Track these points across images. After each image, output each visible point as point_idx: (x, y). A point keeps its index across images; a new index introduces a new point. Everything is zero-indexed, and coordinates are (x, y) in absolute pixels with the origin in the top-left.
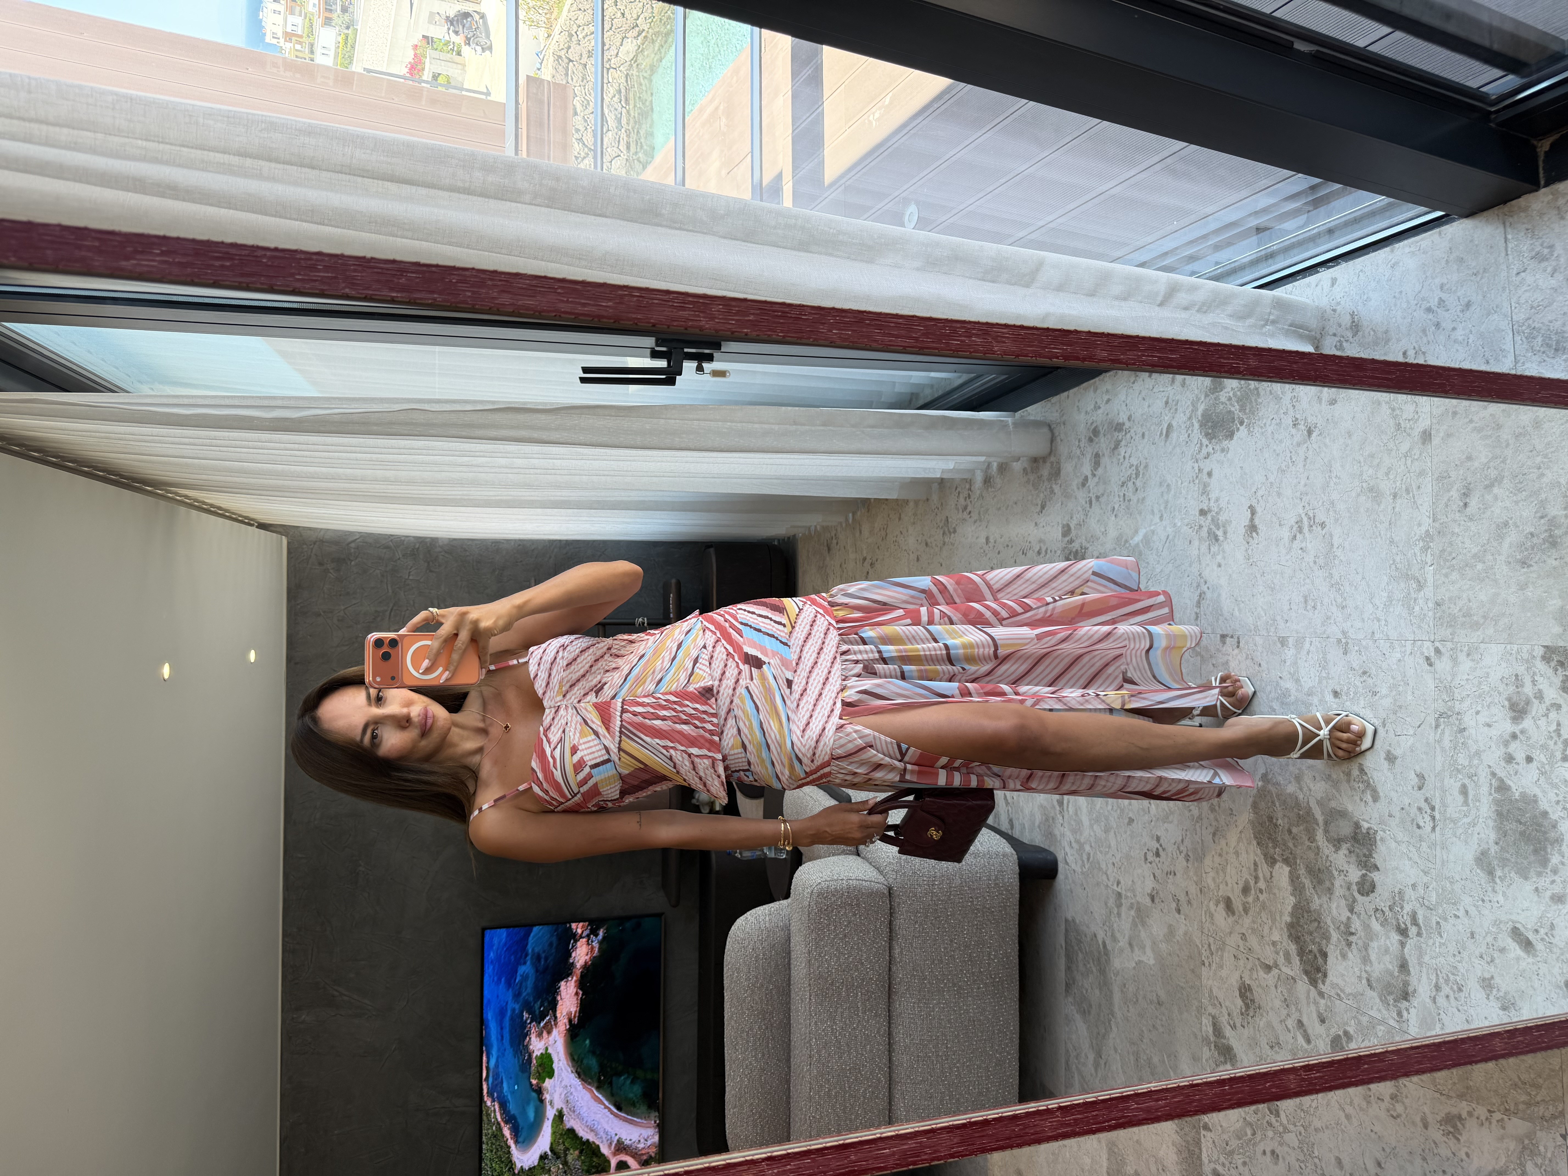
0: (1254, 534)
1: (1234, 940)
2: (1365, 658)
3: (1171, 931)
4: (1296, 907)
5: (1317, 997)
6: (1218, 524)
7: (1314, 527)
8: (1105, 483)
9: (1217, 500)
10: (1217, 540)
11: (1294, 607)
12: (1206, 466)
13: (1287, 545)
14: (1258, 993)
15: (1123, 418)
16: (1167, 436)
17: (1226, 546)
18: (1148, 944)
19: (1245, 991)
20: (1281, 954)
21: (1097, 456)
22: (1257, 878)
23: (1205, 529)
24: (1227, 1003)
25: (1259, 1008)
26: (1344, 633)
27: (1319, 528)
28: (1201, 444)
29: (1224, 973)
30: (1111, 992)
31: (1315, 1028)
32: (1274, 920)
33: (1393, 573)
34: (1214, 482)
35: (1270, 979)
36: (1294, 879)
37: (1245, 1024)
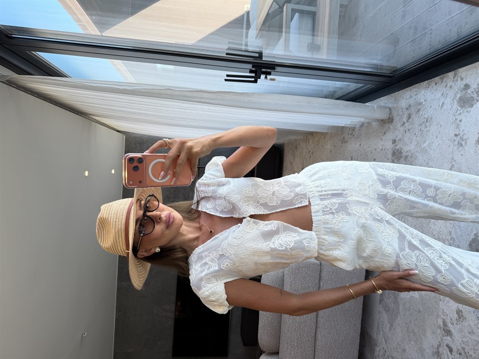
6: (463, 139)
8: (412, 124)
10: (462, 145)
12: (459, 118)
15: (422, 100)
16: (442, 107)
17: (466, 147)
19: (459, 312)
21: (410, 114)
23: (456, 142)
28: (457, 110)
29: (450, 304)
30: (399, 305)
34: (462, 124)
37: (458, 324)
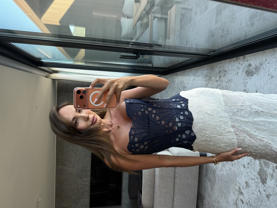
1: (245, 173)
3: (230, 169)
4: (260, 169)
5: (264, 187)
8: (222, 82)
12: (246, 81)
14: (250, 184)
15: (227, 69)
16: (237, 74)
18: (225, 170)
20: (256, 177)
22: (251, 162)
24: (242, 184)
25: (250, 186)
28: (245, 77)
29: (242, 179)
30: (216, 178)
31: (263, 192)
32: (255, 171)
34: (247, 85)
35: (253, 181)
36: (260, 163)
37: (246, 189)
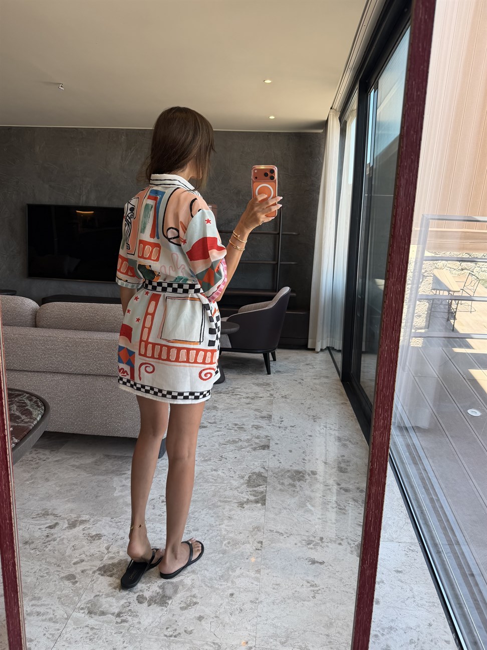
0: (311, 563)
2: (248, 611)
5: (93, 570)
6: (315, 546)
7: (313, 593)
8: (337, 493)
9: (327, 546)
10: (308, 544)
11: (274, 579)
12: (344, 543)
13: (305, 578)
14: (97, 542)
17: (305, 548)
18: (123, 494)
19: (99, 536)
20: (114, 555)
23: (313, 539)
24: (94, 528)
25: (91, 542)
26: (261, 602)
27: (313, 595)
28: (355, 541)
29: (107, 528)
30: (104, 475)
31: (80, 568)
33: (289, 630)
34: (336, 545)
35: (103, 549)
37: (84, 535)
